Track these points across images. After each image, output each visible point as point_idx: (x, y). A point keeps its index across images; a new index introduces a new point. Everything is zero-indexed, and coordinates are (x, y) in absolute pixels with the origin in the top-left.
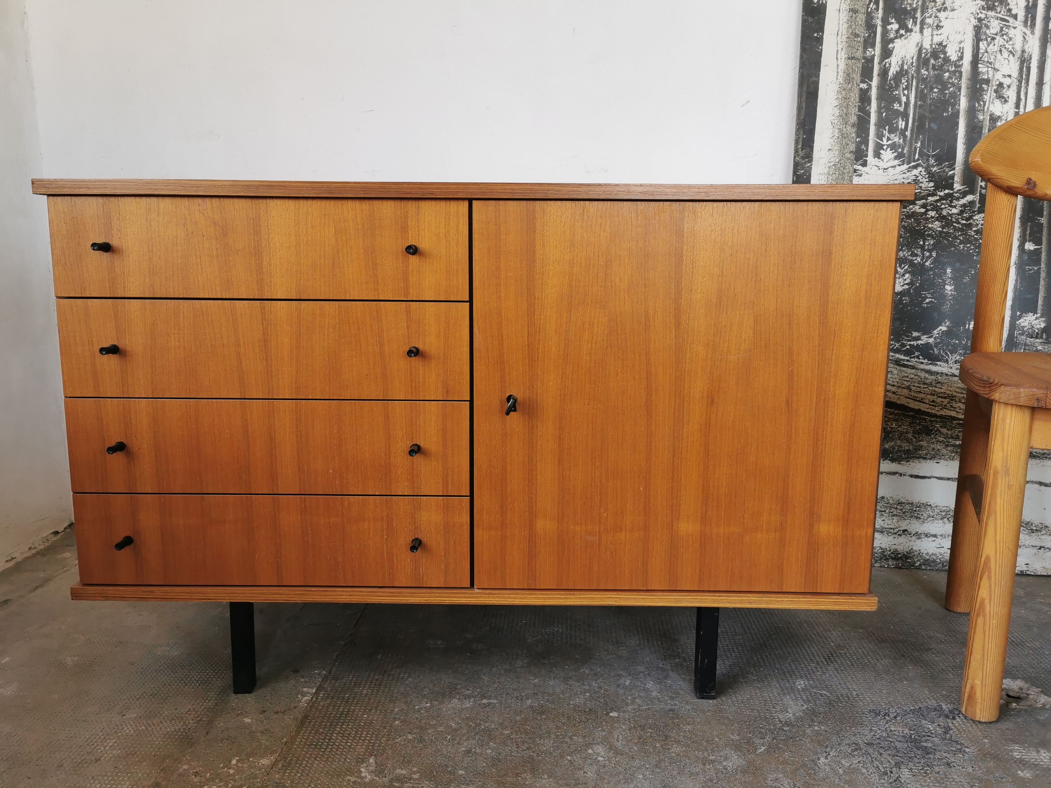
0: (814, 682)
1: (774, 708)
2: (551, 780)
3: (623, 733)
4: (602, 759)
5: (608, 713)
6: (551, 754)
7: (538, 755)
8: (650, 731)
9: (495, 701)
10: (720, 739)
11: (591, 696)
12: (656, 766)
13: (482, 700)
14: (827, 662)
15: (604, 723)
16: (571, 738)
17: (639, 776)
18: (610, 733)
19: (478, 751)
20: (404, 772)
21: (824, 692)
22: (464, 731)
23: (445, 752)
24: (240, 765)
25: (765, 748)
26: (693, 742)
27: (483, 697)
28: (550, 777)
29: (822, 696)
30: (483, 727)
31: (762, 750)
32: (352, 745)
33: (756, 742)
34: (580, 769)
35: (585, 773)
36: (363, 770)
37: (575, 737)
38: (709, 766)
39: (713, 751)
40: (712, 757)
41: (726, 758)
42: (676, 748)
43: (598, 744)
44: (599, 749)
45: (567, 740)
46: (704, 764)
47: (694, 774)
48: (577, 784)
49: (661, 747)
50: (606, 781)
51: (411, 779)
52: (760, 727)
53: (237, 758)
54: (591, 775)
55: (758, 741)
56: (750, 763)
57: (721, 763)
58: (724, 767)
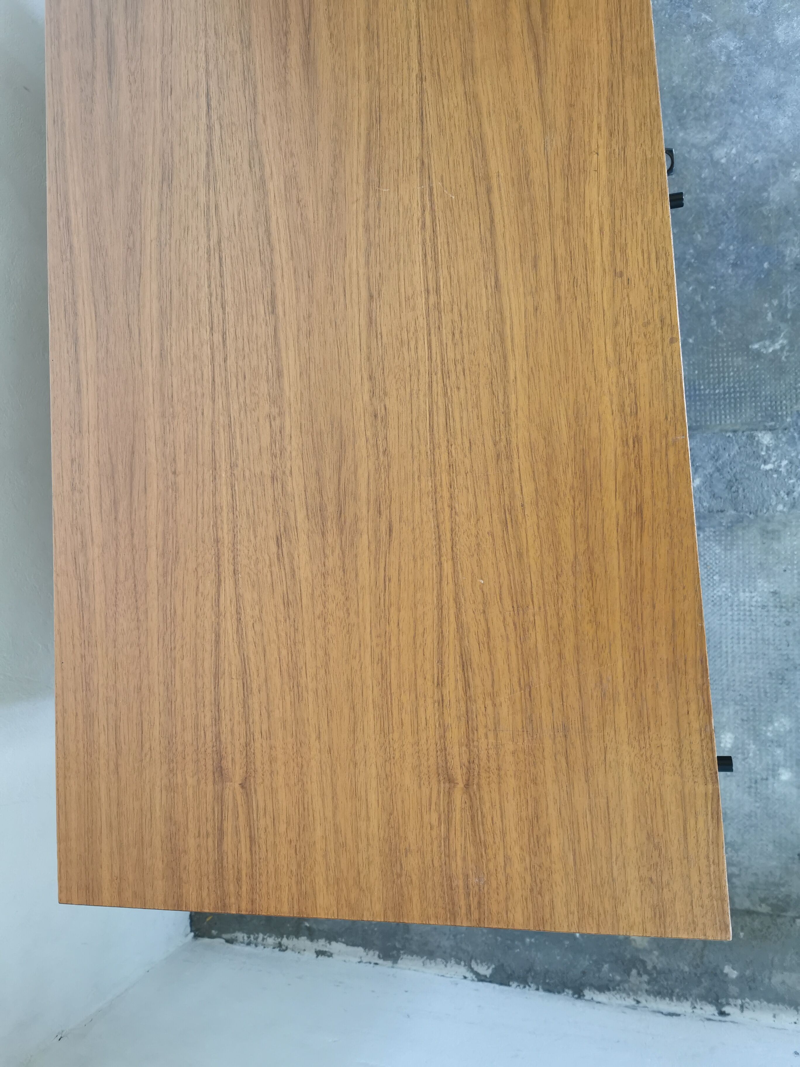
2: (769, 189)
3: (692, 134)
6: (732, 193)
7: (734, 204)
10: (692, 51)
12: (741, 103)
16: (705, 179)
18: (694, 146)
19: (733, 257)
20: (770, 315)
22: (700, 276)
23: (737, 285)
24: (773, 459)
25: (704, 15)
28: (766, 190)
31: (707, 17)
32: (733, 371)
33: (695, 21)
34: (752, 166)
35: (757, 162)
36: (771, 350)
37: (703, 176)
38: (737, 61)
39: (714, 57)
40: (723, 58)
41: (723, 47)
42: (712, 88)
43: (711, 156)
44: (720, 153)
45: (708, 181)
46: (735, 65)
47: (750, 74)
48: (774, 167)
49: (711, 101)
50: (767, 144)
51: (780, 305)
52: (670, 16)
53: (763, 466)
54: (759, 158)
55: (693, 19)
56: (728, 27)
57: (731, 51)
58: (737, 49)
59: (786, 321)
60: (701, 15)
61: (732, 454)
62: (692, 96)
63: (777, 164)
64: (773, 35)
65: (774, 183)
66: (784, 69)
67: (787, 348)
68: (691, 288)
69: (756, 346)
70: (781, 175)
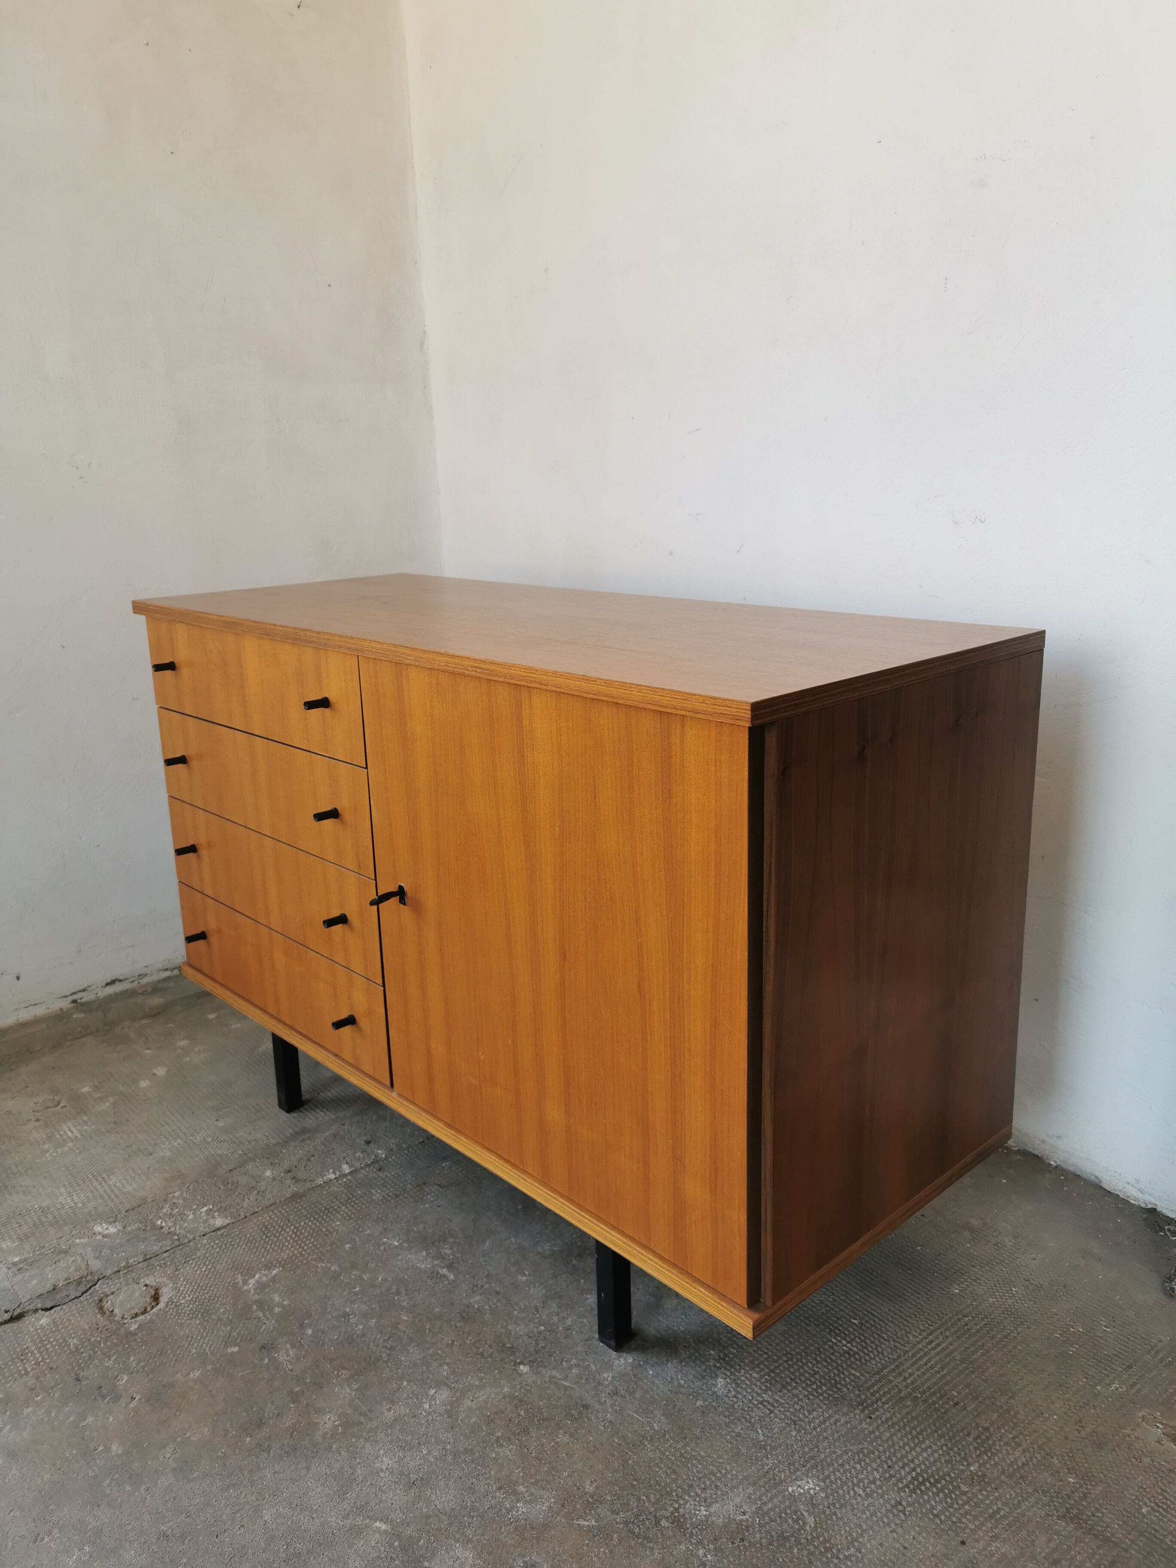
0: (827, 1497)
1: (704, 1490)
2: (354, 1393)
3: (493, 1396)
4: (427, 1407)
5: (521, 1363)
6: (398, 1368)
7: (386, 1361)
8: (522, 1413)
9: (452, 1277)
10: (570, 1476)
11: (540, 1333)
12: (456, 1454)
13: (443, 1268)
14: (907, 1486)
15: (496, 1371)
16: (441, 1364)
17: (423, 1451)
18: (482, 1387)
19: (353, 1320)
20: (276, 1299)
21: (811, 1521)
22: (377, 1292)
23: (330, 1303)
25: (594, 1524)
26: (537, 1458)
27: (450, 1267)
28: (358, 1389)
29: (796, 1521)
30: (396, 1298)
31: (587, 1523)
33: (599, 1510)
34: (392, 1402)
35: (389, 1410)
36: (257, 1276)
37: (446, 1367)
38: (500, 1495)
39: (536, 1483)
40: (521, 1488)
41: (534, 1500)
42: (508, 1451)
43: (451, 1389)
44: (443, 1395)
45: (435, 1365)
46: (500, 1488)
47: (471, 1490)
48: (364, 1414)
49: (498, 1438)
50: (390, 1431)
51: (270, 1309)
52: (639, 1499)
53: (211, 1207)
54: (390, 1416)
55: (603, 1510)
56: (546, 1526)
57: (518, 1501)
58: (512, 1507)
59: (255, 1302)
60: (597, 1521)
61: (247, 1201)
62: (526, 1431)
63: (362, 1419)
64: (475, 1548)
65: (352, 1400)
66: (428, 1517)
67: (241, 1283)
68: (380, 1278)
69: (275, 1272)
70: (349, 1411)
